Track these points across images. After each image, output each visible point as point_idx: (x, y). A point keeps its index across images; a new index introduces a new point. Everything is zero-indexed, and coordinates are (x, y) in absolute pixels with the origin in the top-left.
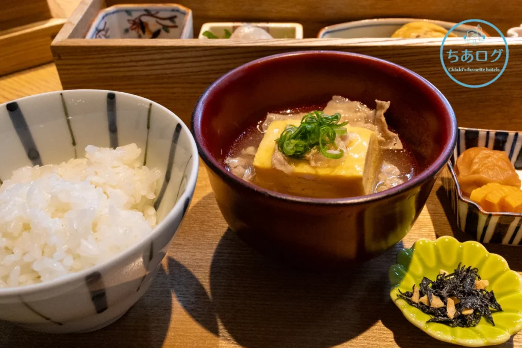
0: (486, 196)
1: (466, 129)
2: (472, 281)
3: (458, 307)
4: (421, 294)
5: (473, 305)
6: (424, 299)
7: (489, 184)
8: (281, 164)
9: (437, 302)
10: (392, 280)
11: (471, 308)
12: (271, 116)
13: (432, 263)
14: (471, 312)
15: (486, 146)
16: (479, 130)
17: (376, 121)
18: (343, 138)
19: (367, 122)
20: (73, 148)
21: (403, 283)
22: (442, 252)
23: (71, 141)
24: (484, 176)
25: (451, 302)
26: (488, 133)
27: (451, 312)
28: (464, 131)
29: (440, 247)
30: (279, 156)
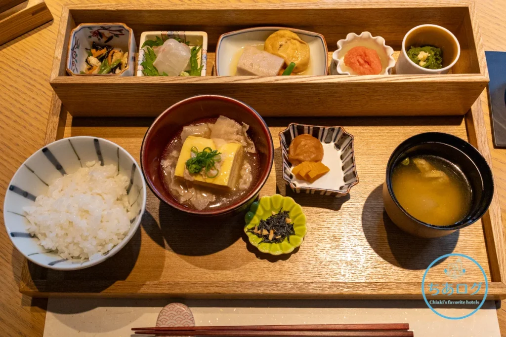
0: (299, 172)
1: (298, 124)
2: (285, 219)
3: (275, 233)
4: (259, 229)
5: (281, 233)
6: (259, 232)
7: (303, 163)
8: (188, 177)
9: (265, 232)
10: (246, 222)
11: (280, 235)
12: (186, 128)
13: (268, 208)
14: (280, 237)
15: (309, 133)
16: (304, 125)
17: (243, 134)
18: (219, 161)
19: (237, 134)
20: (79, 161)
21: (252, 222)
22: (273, 203)
23: (77, 158)
24: (301, 157)
25: (272, 232)
26: (309, 127)
27: (271, 237)
28: (296, 126)
29: (273, 200)
30: (187, 171)
